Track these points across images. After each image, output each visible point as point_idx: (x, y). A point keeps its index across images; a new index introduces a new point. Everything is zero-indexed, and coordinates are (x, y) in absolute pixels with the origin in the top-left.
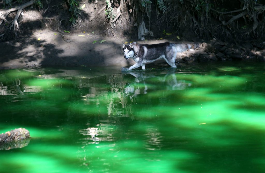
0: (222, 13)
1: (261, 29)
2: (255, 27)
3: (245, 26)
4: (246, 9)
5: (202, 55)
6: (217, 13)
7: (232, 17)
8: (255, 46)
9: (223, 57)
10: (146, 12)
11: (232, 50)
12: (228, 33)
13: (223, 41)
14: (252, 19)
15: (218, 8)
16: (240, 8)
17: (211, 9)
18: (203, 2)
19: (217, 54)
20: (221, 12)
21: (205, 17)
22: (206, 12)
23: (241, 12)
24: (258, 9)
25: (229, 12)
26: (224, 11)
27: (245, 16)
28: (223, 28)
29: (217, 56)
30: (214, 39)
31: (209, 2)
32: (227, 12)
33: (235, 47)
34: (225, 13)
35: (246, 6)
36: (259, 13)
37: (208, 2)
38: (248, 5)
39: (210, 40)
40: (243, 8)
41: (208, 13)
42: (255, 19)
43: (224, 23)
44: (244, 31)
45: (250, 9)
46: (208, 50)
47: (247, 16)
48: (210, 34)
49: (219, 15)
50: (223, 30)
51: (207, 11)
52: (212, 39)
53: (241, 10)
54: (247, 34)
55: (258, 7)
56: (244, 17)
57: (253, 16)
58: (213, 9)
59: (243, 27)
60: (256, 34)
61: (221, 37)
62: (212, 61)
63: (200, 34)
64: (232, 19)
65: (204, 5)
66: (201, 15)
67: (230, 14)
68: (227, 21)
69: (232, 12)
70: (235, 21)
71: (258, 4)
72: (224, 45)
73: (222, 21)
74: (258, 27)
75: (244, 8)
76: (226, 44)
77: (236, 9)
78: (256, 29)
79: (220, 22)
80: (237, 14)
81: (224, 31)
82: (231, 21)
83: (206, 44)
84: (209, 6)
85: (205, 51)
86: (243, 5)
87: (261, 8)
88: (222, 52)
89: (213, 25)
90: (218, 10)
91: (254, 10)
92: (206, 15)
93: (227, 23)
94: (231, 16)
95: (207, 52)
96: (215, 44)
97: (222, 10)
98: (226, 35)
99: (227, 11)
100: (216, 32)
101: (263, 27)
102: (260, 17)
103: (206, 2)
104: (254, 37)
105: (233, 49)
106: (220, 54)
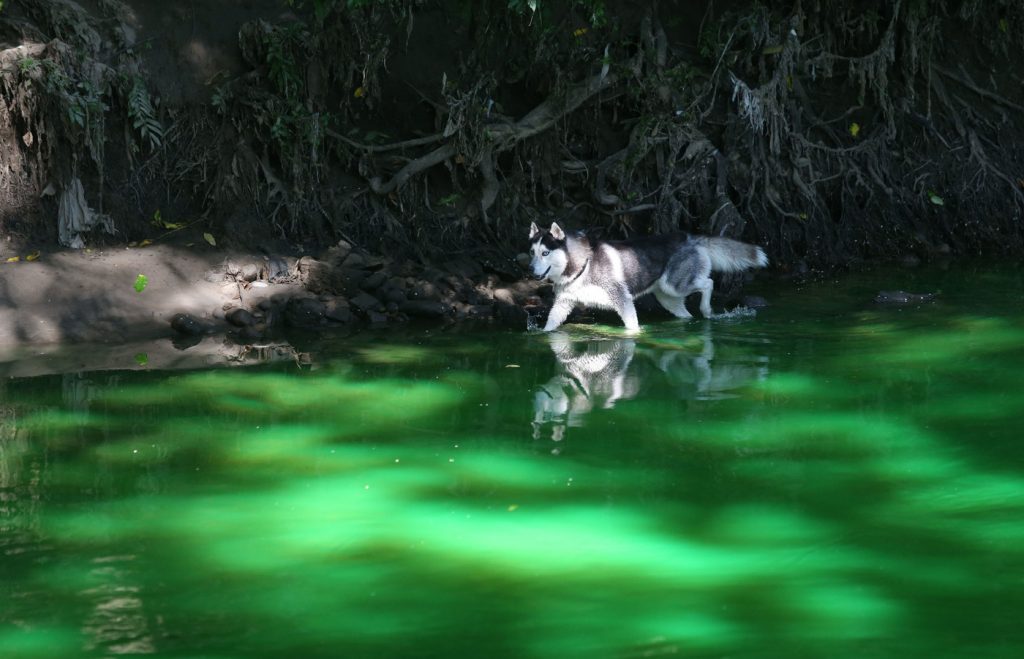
0: (370, 149)
1: (509, 206)
2: (488, 200)
3: (453, 197)
4: (456, 133)
5: (299, 301)
6: (352, 148)
7: (405, 163)
8: (489, 271)
9: (378, 311)
10: (86, 144)
11: (408, 285)
12: (392, 221)
13: (376, 252)
14: (478, 169)
15: (355, 131)
16: (432, 131)
17: (329, 132)
18: (298, 108)
19: (353, 301)
20: (367, 144)
21: (309, 162)
22: (310, 146)
23: (437, 145)
24: (498, 134)
25: (395, 146)
26: (376, 142)
27: (452, 159)
28: (375, 204)
29: (354, 308)
30: (342, 243)
31: (320, 108)
32: (389, 146)
33: (419, 273)
34: (380, 148)
35: (455, 122)
36: (502, 148)
37: (316, 109)
38: (461, 118)
39: (327, 247)
40: (443, 130)
41: (320, 148)
42: (488, 171)
43: (375, 184)
44: (450, 215)
45: (469, 132)
46: (322, 284)
47: (460, 160)
48: (327, 225)
49: (359, 155)
50: (372, 211)
51: (314, 140)
52: (335, 244)
53: (436, 137)
54: (460, 226)
55: (499, 127)
56: (448, 164)
57: (480, 158)
58: (336, 135)
59: (446, 201)
60: (493, 226)
61: (366, 238)
62: (335, 325)
63: (290, 223)
64: (406, 169)
65: (302, 117)
66: (292, 155)
67: (398, 151)
68: (386, 179)
69: (404, 144)
70: (417, 179)
71: (496, 115)
72: (380, 267)
73: (370, 176)
74: (499, 199)
75: (448, 131)
76: (386, 263)
77: (419, 132)
78: (493, 209)
79: (364, 181)
80: (422, 151)
81: (376, 215)
82: (404, 176)
83: (312, 261)
84: (321, 122)
85: (310, 287)
86: (445, 118)
87: (508, 129)
88: (371, 291)
89: (336, 194)
90: (356, 138)
91: (482, 137)
92: (310, 154)
93: (389, 186)
94: (403, 158)
95: (318, 293)
96: (347, 261)
97: (370, 136)
98: (384, 228)
99: (387, 142)
100: (348, 217)
101: (517, 199)
102: (506, 162)
103: (310, 109)
104: (485, 236)
105: (411, 280)
106: (364, 301)
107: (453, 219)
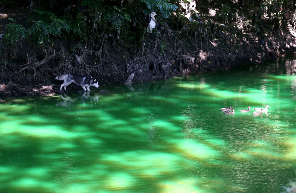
0: (15, 66)
1: (38, 76)
2: (35, 75)
3: (29, 74)
4: (29, 64)
5: (3, 92)
6: (12, 66)
7: (21, 69)
8: (35, 86)
9: (16, 93)
11: (21, 89)
12: (19, 78)
13: (16, 83)
14: (33, 70)
15: (12, 63)
16: (25, 63)
17: (8, 63)
18: (3, 59)
19: (12, 92)
20: (14, 65)
21: (5, 69)
22: (5, 66)
23: (26, 66)
24: (36, 64)
25: (19, 66)
26: (16, 65)
27: (29, 68)
28: (16, 76)
29: (12, 93)
30: (10, 82)
31: (7, 59)
32: (18, 66)
33: (23, 87)
34: (17, 66)
35: (29, 62)
36: (37, 66)
37: (6, 60)
38: (30, 61)
39: (8, 83)
40: (27, 63)
41: (6, 66)
42: (35, 70)
43: (16, 72)
44: (29, 77)
45: (32, 64)
46: (7, 89)
47: (30, 68)
48: (8, 79)
49: (13, 67)
50: (15, 77)
51: (6, 65)
52: (9, 82)
53: (26, 64)
54: (30, 79)
55: (36, 63)
56: (28, 69)
57: (33, 68)
58: (9, 64)
59: (28, 75)
60: (36, 79)
61: (14, 81)
62: (9, 96)
63: (1, 79)
64: (21, 70)
65: (3, 61)
66: (2, 67)
67: (20, 67)
68: (18, 71)
69: (21, 65)
70: (23, 71)
71: (36, 61)
72: (17, 86)
73: (15, 71)
74: (37, 75)
75: (28, 63)
76: (18, 85)
77: (23, 64)
78: (36, 76)
79: (14, 72)
80: (24, 67)
81: (16, 77)
82: (21, 71)
83: (5, 85)
84: (7, 62)
85: (5, 89)
86: (28, 61)
87: (38, 63)
88: (15, 90)
89: (9, 74)
90: (13, 64)
91: (34, 64)
92: (5, 67)
93: (18, 72)
94: (21, 68)
95: (6, 90)
96: (11, 85)
97: (15, 64)
98: (17, 79)
99: (18, 65)
100: (11, 78)
101: (40, 75)
102: (38, 69)
103: (5, 60)
104: (34, 81)
105: (22, 88)
106: (14, 92)
107: (29, 78)
